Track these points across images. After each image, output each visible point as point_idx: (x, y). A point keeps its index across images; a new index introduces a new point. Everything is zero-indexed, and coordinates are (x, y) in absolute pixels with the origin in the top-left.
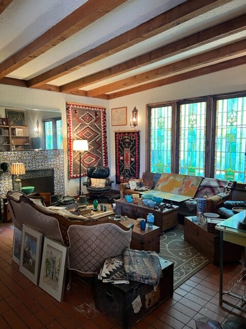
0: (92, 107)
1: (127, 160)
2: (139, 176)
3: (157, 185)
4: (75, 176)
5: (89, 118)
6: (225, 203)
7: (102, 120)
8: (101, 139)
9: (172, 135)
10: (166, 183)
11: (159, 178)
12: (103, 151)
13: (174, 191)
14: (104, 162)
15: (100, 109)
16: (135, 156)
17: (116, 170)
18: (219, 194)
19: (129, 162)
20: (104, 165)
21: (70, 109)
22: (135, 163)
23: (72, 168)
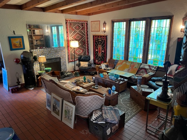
0: (80, 21)
1: (100, 51)
2: (106, 60)
3: (116, 66)
4: (72, 60)
5: (78, 28)
6: (152, 78)
7: (86, 28)
8: (85, 39)
9: (126, 39)
10: (121, 66)
11: (117, 62)
12: (87, 46)
13: (125, 70)
14: (87, 52)
15: (84, 22)
16: (104, 49)
17: (94, 57)
18: (149, 73)
19: (101, 52)
20: (87, 54)
21: (68, 23)
22: (104, 53)
23: (70, 56)
